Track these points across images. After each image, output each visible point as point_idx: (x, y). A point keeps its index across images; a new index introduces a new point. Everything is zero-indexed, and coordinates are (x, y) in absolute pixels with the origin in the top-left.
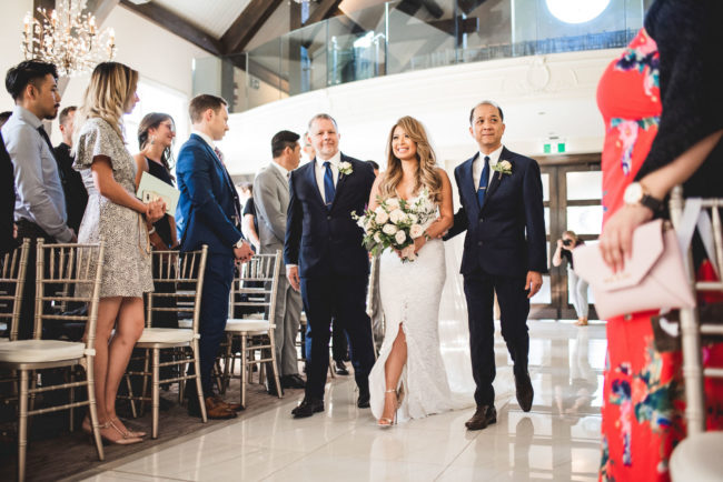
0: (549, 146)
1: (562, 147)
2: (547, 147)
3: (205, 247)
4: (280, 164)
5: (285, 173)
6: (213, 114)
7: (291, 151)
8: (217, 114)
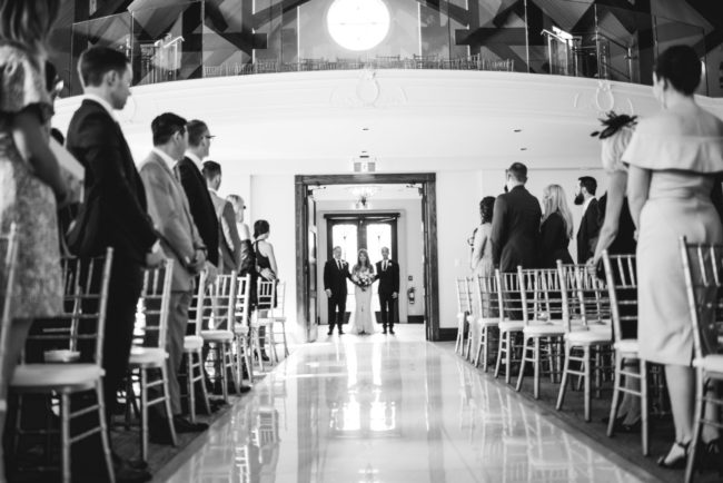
0: (360, 164)
1: (372, 165)
2: (357, 166)
3: (110, 250)
4: (166, 152)
5: (171, 163)
6: (117, 76)
7: (180, 137)
8: (121, 77)
